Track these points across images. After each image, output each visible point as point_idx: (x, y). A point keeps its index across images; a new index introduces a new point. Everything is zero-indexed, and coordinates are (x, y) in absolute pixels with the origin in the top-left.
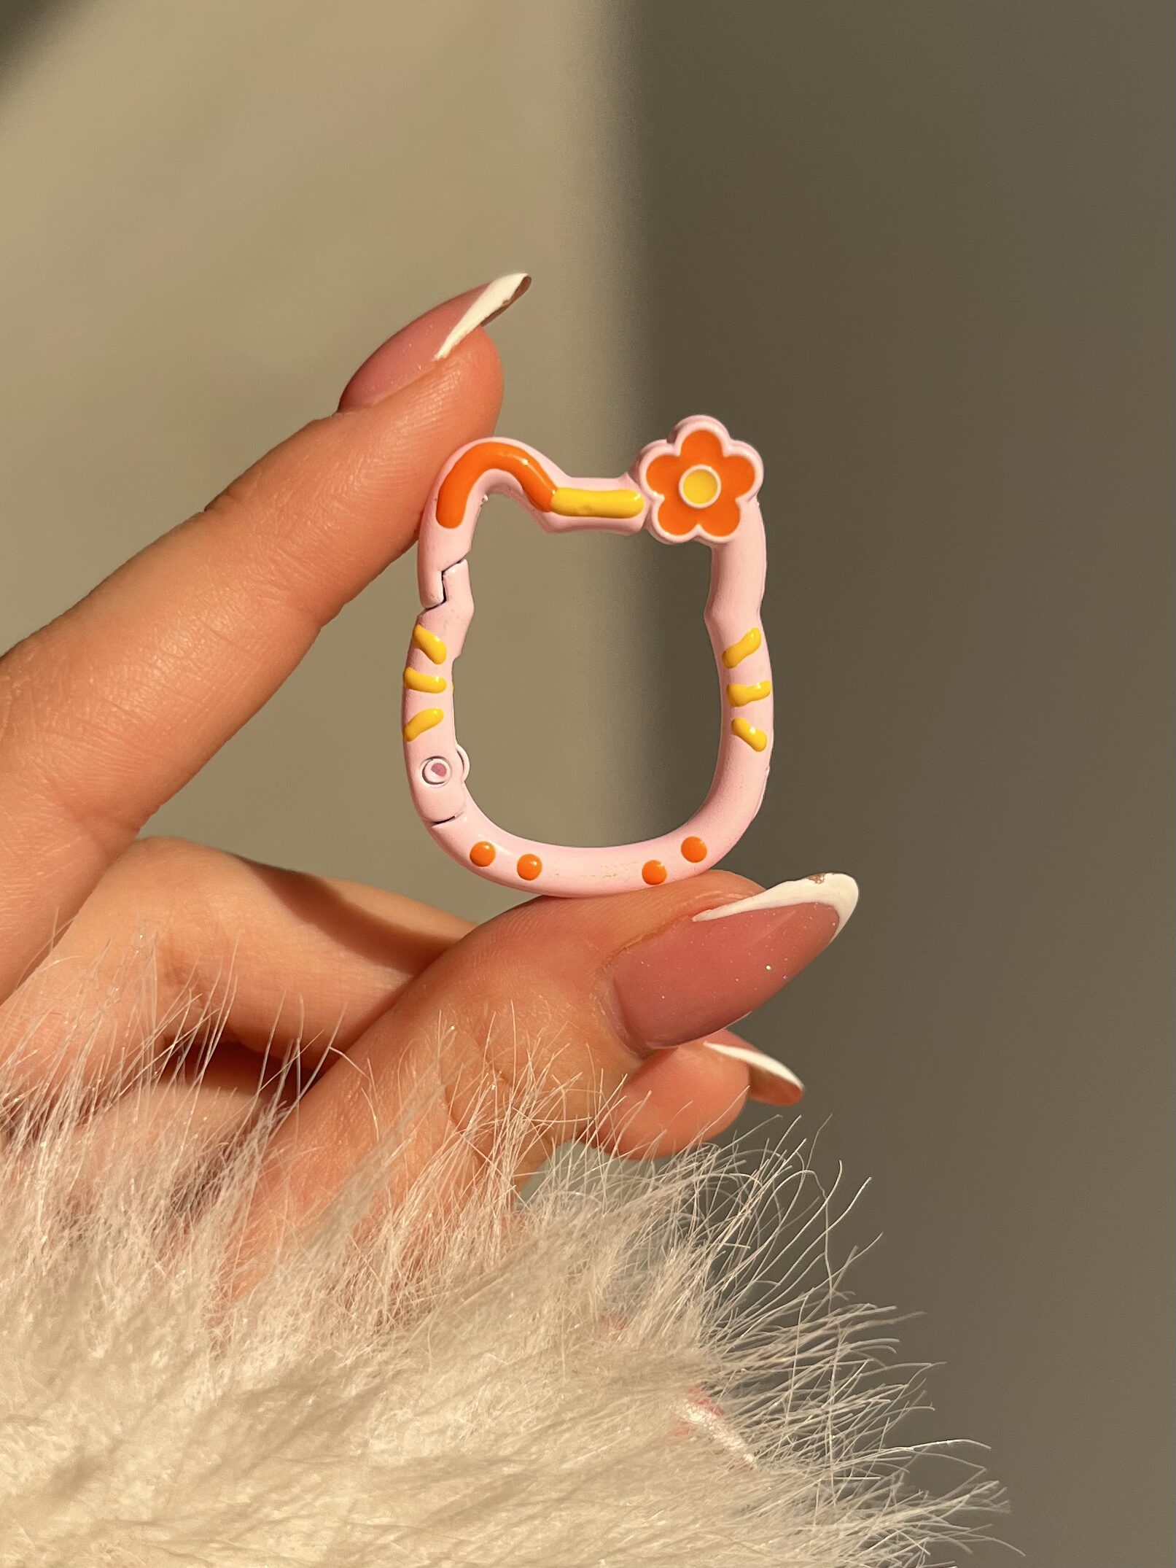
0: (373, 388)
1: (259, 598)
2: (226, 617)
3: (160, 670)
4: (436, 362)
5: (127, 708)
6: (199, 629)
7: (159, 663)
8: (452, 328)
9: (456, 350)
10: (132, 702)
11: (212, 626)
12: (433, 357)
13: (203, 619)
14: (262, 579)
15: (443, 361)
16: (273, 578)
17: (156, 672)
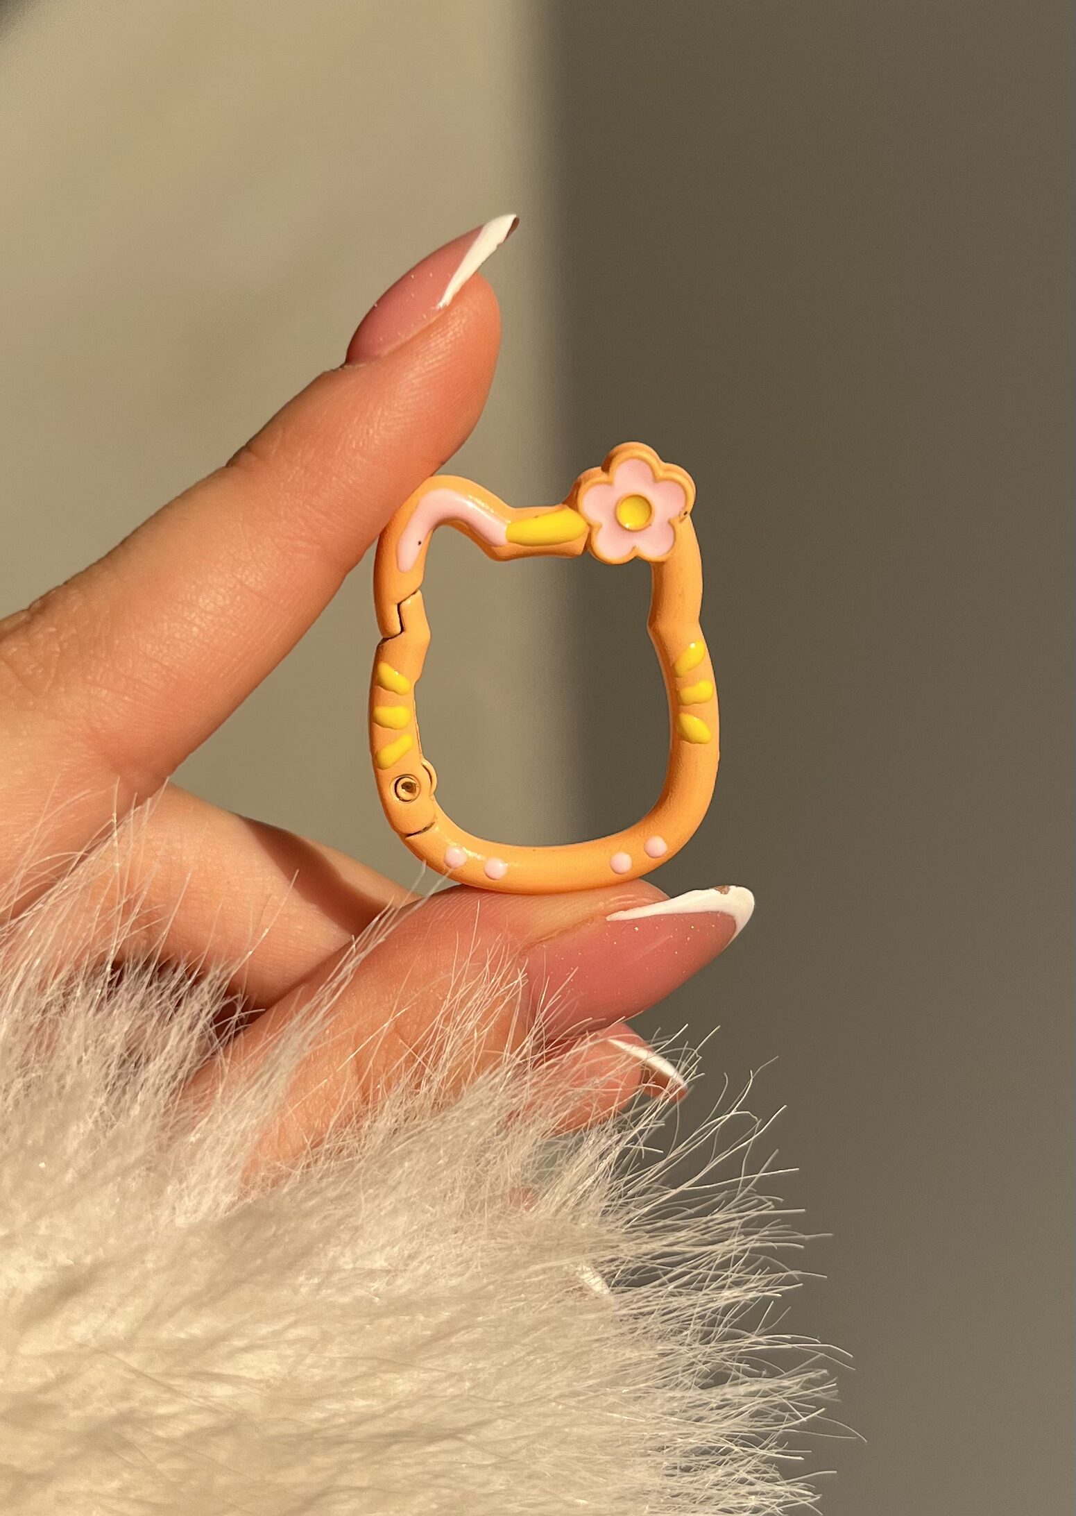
0: (381, 339)
1: (290, 554)
2: (260, 574)
3: (199, 627)
4: (440, 310)
5: (167, 664)
6: (235, 587)
7: (197, 621)
8: (452, 275)
9: (457, 297)
11: (247, 583)
12: (435, 303)
13: (239, 576)
15: (448, 309)
16: (303, 534)
17: (195, 629)
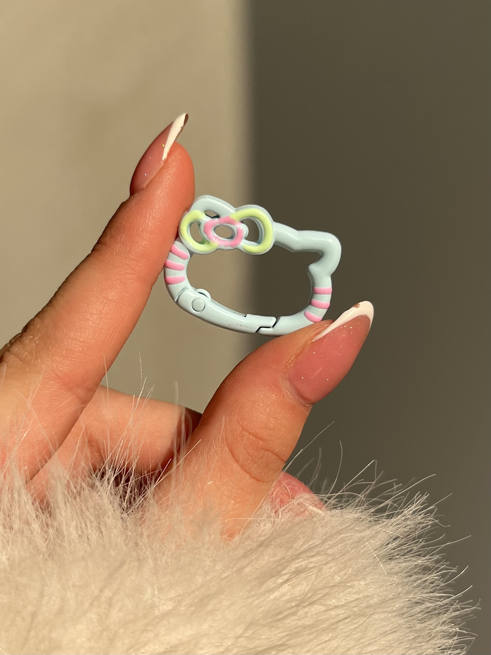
2: (113, 292)
4: (164, 161)
8: (164, 147)
10: (83, 337)
12: (161, 159)
14: (123, 273)
15: (167, 160)
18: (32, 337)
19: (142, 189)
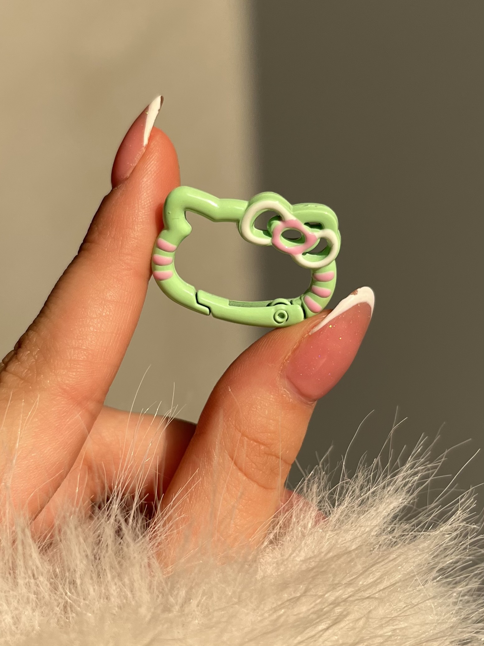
18: (29, 352)
19: (127, 179)
